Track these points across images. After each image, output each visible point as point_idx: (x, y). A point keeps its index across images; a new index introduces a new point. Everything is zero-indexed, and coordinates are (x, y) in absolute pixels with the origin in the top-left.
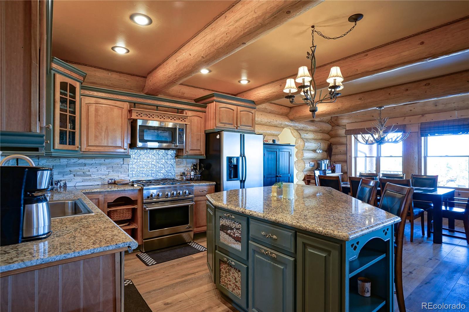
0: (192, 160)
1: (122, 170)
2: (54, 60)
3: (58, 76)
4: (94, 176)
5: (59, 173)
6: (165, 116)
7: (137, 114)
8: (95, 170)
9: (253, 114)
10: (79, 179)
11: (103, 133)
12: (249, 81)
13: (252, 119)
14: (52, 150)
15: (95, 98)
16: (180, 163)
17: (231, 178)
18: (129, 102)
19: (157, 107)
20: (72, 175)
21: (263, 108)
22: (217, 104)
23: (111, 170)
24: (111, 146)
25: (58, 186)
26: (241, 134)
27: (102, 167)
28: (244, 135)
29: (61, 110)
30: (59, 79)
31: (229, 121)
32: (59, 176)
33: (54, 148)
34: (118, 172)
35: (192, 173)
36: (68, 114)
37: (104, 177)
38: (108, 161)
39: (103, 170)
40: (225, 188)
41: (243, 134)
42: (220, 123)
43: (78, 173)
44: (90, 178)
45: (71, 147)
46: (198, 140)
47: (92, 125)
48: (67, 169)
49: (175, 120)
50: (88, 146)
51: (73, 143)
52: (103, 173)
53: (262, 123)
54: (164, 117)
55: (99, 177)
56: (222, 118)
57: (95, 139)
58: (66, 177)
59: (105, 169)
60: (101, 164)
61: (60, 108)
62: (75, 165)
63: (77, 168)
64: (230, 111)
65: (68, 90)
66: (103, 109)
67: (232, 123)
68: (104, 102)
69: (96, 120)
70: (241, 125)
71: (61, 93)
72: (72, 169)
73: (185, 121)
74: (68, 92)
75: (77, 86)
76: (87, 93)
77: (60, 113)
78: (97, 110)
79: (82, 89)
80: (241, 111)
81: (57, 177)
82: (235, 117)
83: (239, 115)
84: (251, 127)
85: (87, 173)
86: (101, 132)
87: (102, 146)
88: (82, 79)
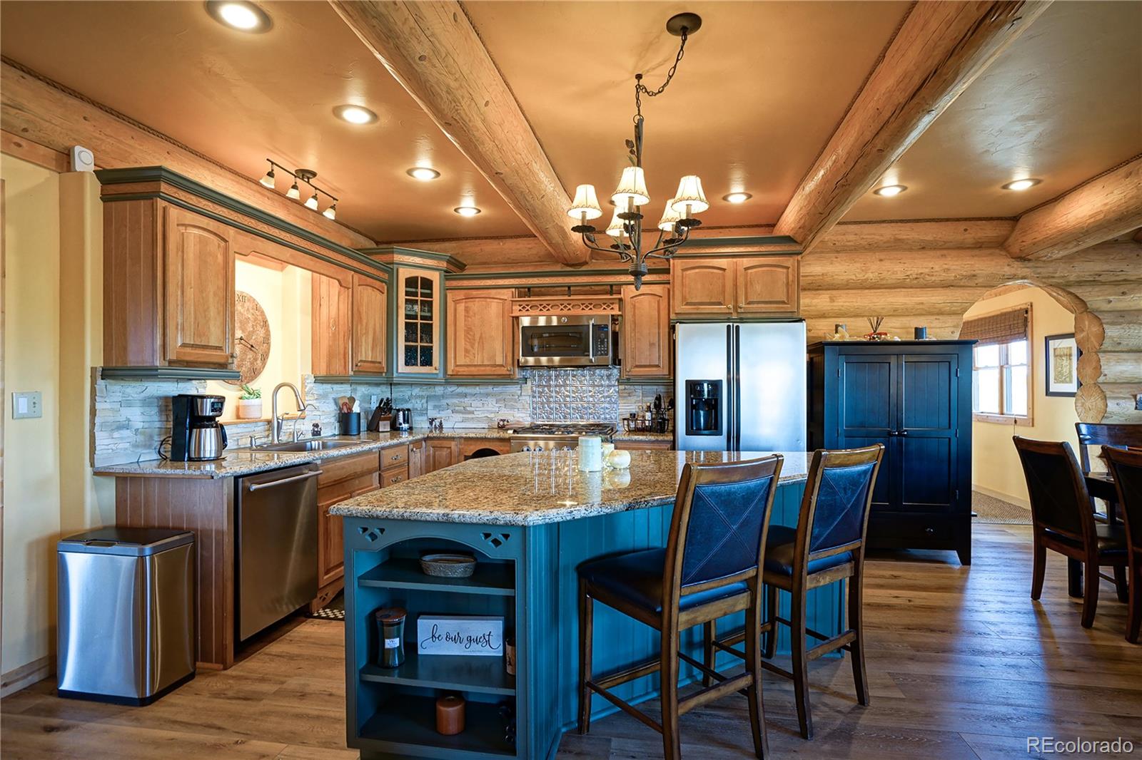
0: (655, 387)
1: (519, 405)
2: (395, 250)
3: (401, 270)
4: (478, 414)
5: (435, 407)
7: (520, 308)
8: (480, 404)
9: (790, 270)
10: (459, 417)
11: (476, 345)
12: (750, 196)
13: (788, 283)
14: (395, 375)
15: (466, 291)
16: (629, 393)
17: (701, 429)
18: (516, 288)
19: (569, 287)
20: (450, 411)
21: (888, 242)
22: (676, 263)
23: (503, 405)
24: (488, 365)
25: (433, 426)
26: (729, 327)
27: (489, 399)
28: (738, 327)
29: (407, 317)
30: (404, 273)
31: (711, 298)
32: (435, 412)
33: (397, 372)
34: (513, 408)
35: (648, 416)
36: (419, 321)
37: (492, 415)
38: (498, 389)
39: (491, 404)
40: (679, 447)
41: (735, 325)
42: (685, 305)
43: (457, 408)
44: (473, 416)
45: (426, 369)
46: (652, 345)
47: (461, 335)
48: (444, 402)
49: (591, 309)
50: (457, 366)
51: (427, 361)
52: (490, 409)
53: (884, 282)
54: (569, 307)
55: (486, 415)
56: (689, 292)
57: (465, 355)
58: (443, 414)
59: (494, 403)
60: (487, 395)
61: (406, 315)
62: (453, 395)
63: (456, 401)
64: (712, 273)
65: (419, 288)
66: (475, 306)
67: (721, 300)
68: (478, 294)
69: (466, 325)
70: (749, 303)
71: (407, 293)
72: (450, 401)
73: (612, 308)
74: (419, 291)
75: (435, 277)
76: (455, 283)
77: (406, 323)
78: (467, 310)
79: (447, 279)
80: (746, 269)
81: (432, 414)
82: (729, 284)
83: (741, 280)
84: (783, 302)
85: (468, 409)
86: (474, 344)
87: (475, 366)
88: (444, 265)
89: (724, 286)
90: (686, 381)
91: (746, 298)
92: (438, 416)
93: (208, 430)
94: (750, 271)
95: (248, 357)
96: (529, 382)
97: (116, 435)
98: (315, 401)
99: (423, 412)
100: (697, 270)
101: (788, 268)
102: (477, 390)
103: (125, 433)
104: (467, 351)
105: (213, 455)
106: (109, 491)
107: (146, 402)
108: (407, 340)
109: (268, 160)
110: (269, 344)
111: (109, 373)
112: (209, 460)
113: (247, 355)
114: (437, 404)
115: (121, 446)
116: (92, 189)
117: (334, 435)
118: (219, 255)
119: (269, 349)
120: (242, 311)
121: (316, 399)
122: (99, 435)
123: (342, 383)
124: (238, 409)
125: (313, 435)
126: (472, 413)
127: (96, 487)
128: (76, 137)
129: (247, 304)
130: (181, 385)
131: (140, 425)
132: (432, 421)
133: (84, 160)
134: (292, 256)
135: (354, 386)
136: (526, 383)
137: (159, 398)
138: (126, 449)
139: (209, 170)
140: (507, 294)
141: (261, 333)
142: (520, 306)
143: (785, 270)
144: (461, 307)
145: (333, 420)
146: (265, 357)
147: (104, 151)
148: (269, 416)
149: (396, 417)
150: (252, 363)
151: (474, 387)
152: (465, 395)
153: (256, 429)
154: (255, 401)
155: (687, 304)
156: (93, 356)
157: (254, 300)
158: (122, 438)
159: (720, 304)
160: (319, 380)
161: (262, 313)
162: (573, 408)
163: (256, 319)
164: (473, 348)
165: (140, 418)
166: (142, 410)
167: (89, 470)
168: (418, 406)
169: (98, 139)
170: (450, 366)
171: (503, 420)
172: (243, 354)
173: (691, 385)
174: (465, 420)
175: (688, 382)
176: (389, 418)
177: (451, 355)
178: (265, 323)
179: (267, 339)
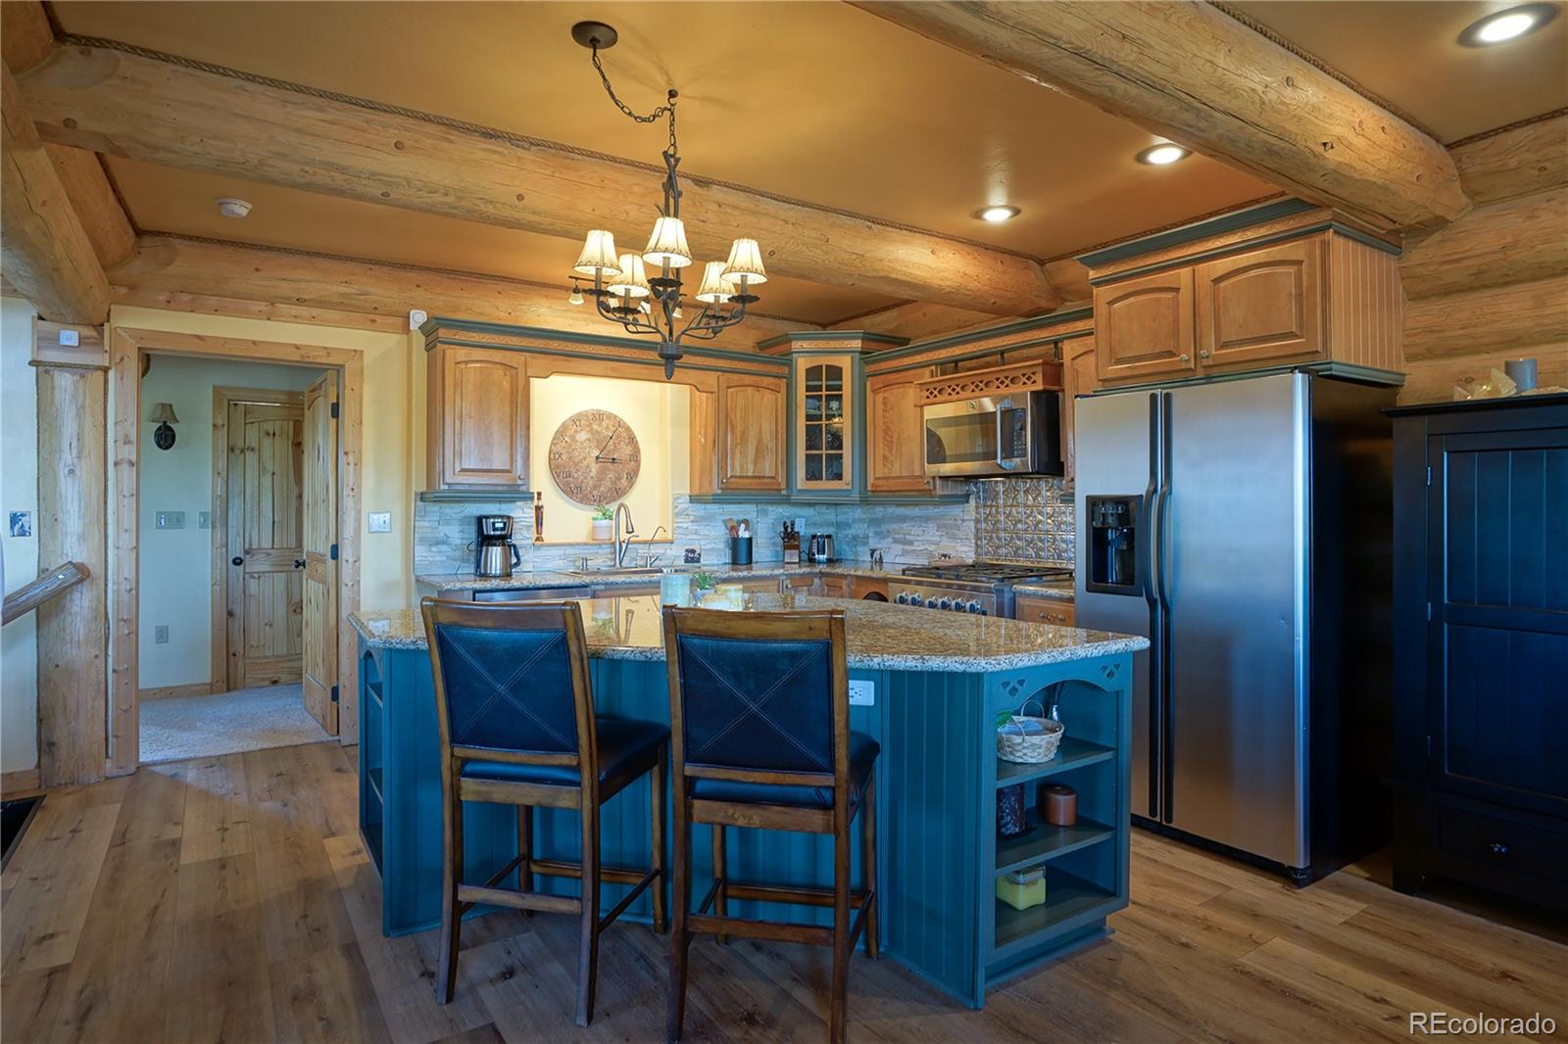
1: (961, 534)
2: (791, 336)
3: (800, 360)
4: (918, 546)
5: (876, 534)
6: (981, 382)
7: (928, 394)
8: (919, 531)
9: (1306, 265)
10: (899, 548)
11: (894, 450)
14: (795, 492)
15: (886, 376)
17: (1107, 583)
18: (936, 365)
19: (1002, 353)
20: (890, 540)
22: (1099, 296)
23: (944, 534)
24: (907, 477)
25: (874, 561)
26: (1153, 397)
27: (930, 525)
28: (1167, 396)
29: (809, 417)
30: (804, 363)
31: (1156, 345)
32: (876, 540)
33: (797, 488)
34: (954, 538)
36: (824, 423)
38: (938, 510)
39: (932, 532)
43: (897, 537)
44: (913, 548)
45: (835, 485)
47: (880, 436)
48: (884, 528)
49: (1007, 385)
50: (876, 479)
51: (839, 477)
52: (931, 538)
55: (926, 547)
56: (1121, 340)
57: (884, 463)
58: (883, 544)
59: (935, 530)
60: (927, 519)
61: (807, 416)
63: (896, 526)
64: (1157, 300)
65: (824, 379)
66: (893, 394)
67: (1171, 346)
68: (898, 378)
69: (884, 423)
70: (1225, 346)
71: (808, 389)
72: (889, 526)
73: (1034, 382)
74: (824, 383)
75: (845, 363)
76: (874, 368)
77: (807, 426)
78: (885, 401)
79: (866, 363)
80: (1217, 281)
81: (873, 543)
82: (1185, 314)
83: (1206, 306)
84: (1291, 335)
85: (908, 537)
86: (892, 448)
87: (894, 478)
88: (857, 344)
89: (1176, 320)
90: (1087, 497)
91: (1218, 338)
92: (879, 546)
93: (495, 548)
94: (1222, 285)
95: (609, 476)
96: (972, 502)
97: (434, 549)
98: (691, 524)
99: (865, 540)
100: (1131, 300)
101: (1300, 263)
102: (916, 511)
103: (444, 548)
104: (885, 458)
105: (498, 572)
107: (463, 521)
108: (808, 448)
109: (570, 277)
110: (638, 462)
112: (495, 577)
113: (606, 475)
114: (878, 530)
115: (437, 559)
116: (424, 339)
117: (725, 564)
118: (505, 383)
119: (638, 467)
120: (599, 430)
121: (692, 521)
122: (418, 548)
123: (741, 503)
124: (594, 528)
125: (687, 561)
126: (911, 543)
128: (412, 302)
129: (605, 422)
131: (458, 542)
132: (873, 552)
133: (419, 317)
134: (613, 369)
135: (760, 507)
136: (968, 502)
138: (444, 562)
139: (547, 297)
140: (926, 376)
141: (626, 450)
142: (928, 390)
143: (1292, 269)
144: (880, 397)
145: (722, 546)
146: (633, 476)
147: (437, 307)
150: (614, 483)
151: (912, 507)
153: (600, 551)
154: (606, 522)
155: (1119, 361)
156: (417, 484)
157: (616, 417)
158: (440, 552)
159: (1171, 354)
160: (693, 499)
161: (628, 429)
162: (1026, 541)
163: (618, 437)
164: (891, 453)
165: (458, 535)
166: (460, 528)
167: (413, 578)
168: (861, 533)
169: (431, 299)
170: (870, 480)
171: (945, 556)
172: (602, 473)
173: (1094, 504)
174: (905, 553)
175: (1089, 498)
176: (797, 547)
177: (870, 464)
178: (632, 440)
179: (635, 456)
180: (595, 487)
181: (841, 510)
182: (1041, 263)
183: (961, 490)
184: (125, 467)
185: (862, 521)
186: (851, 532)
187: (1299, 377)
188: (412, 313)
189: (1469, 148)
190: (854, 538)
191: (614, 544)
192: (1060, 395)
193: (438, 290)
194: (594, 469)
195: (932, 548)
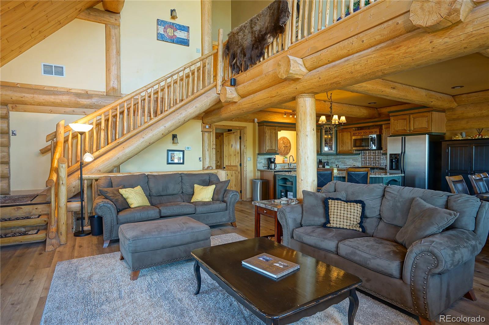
1: (358, 161)
6: (365, 132)
7: (353, 134)
8: (348, 161)
9: (428, 117)
10: (343, 164)
13: (428, 121)
17: (393, 169)
20: (341, 163)
22: (392, 118)
23: (354, 161)
24: (348, 150)
25: (337, 167)
26: (402, 137)
27: (351, 159)
28: (405, 137)
31: (402, 128)
34: (356, 162)
38: (353, 156)
39: (351, 161)
47: (341, 142)
48: (339, 160)
49: (371, 133)
50: (340, 150)
56: (395, 127)
63: (342, 160)
66: (343, 134)
67: (405, 128)
69: (342, 139)
70: (414, 129)
72: (341, 160)
73: (377, 133)
77: (325, 139)
80: (414, 118)
81: (337, 163)
82: (408, 123)
83: (412, 122)
84: (426, 128)
85: (345, 162)
86: (344, 144)
87: (344, 150)
89: (406, 124)
91: (413, 127)
92: (338, 164)
93: (273, 164)
96: (361, 155)
99: (334, 163)
103: (261, 164)
104: (342, 146)
106: (259, 173)
107: (265, 159)
108: (325, 144)
109: (284, 111)
110: (291, 147)
111: (259, 154)
116: (257, 124)
118: (274, 133)
119: (291, 148)
120: (284, 141)
122: (258, 164)
124: (283, 160)
127: (257, 172)
129: (285, 139)
130: (271, 156)
131: (264, 163)
132: (336, 165)
133: (256, 120)
136: (359, 155)
137: (267, 158)
138: (262, 166)
141: (289, 145)
144: (341, 134)
146: (290, 150)
147: (258, 119)
148: (288, 162)
149: (324, 164)
150: (287, 151)
152: (345, 158)
154: (286, 159)
155: (395, 130)
156: (257, 152)
157: (287, 138)
159: (405, 130)
161: (289, 140)
163: (287, 142)
165: (264, 161)
167: (256, 169)
168: (333, 161)
170: (338, 150)
171: (354, 165)
172: (285, 149)
173: (391, 155)
174: (344, 165)
175: (390, 154)
176: (322, 164)
177: (338, 148)
178: (290, 142)
179: (290, 146)
180: (284, 152)
181: (328, 156)
182: (377, 108)
183: (358, 152)
184: (214, 149)
185: (334, 159)
186: (331, 161)
187: (427, 135)
188: (255, 119)
189: (457, 96)
190: (332, 162)
191: (289, 163)
192: (382, 135)
193: (259, 115)
194: (283, 148)
195: (351, 164)
